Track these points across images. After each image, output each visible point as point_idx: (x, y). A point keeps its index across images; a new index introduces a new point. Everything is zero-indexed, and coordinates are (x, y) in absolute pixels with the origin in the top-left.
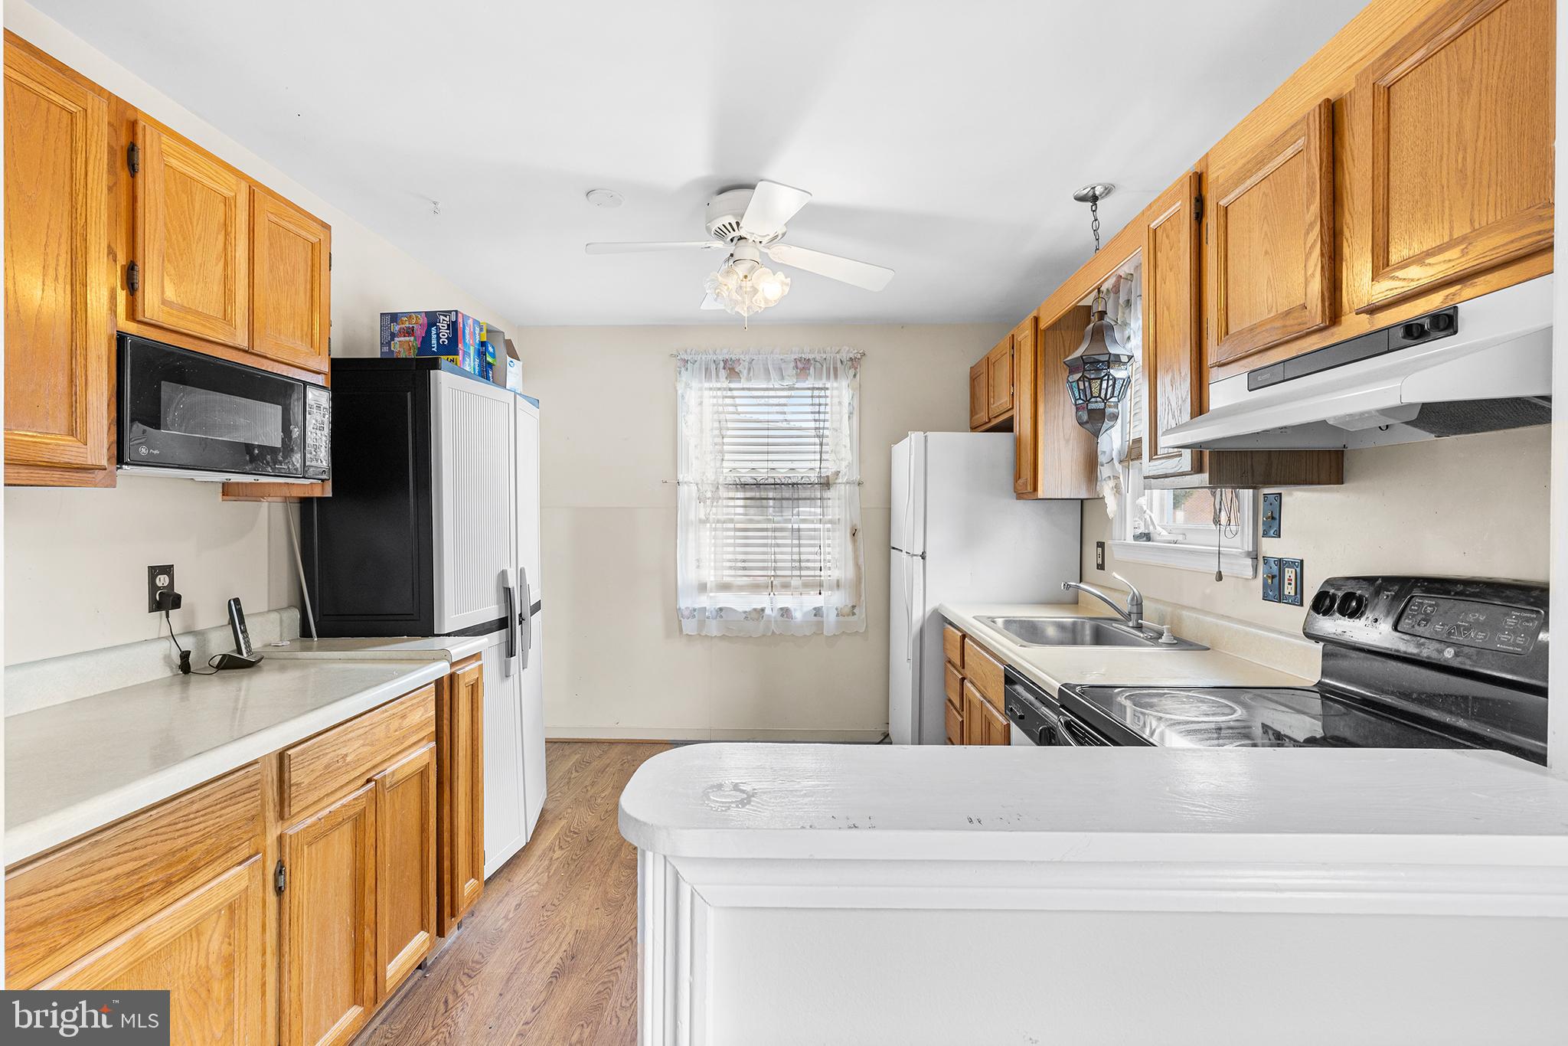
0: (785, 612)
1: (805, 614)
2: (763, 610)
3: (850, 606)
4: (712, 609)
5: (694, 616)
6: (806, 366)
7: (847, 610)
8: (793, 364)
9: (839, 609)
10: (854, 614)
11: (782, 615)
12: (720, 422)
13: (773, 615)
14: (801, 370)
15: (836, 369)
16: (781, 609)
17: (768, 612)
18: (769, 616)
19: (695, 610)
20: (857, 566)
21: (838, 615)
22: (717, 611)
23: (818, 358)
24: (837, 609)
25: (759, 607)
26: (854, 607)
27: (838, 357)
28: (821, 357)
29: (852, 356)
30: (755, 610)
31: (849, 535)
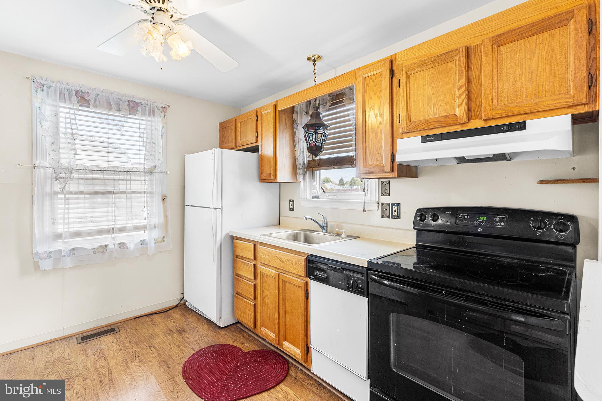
0: (122, 245)
1: (136, 245)
2: (106, 246)
3: (162, 237)
4: (68, 250)
5: (50, 257)
6: (135, 106)
7: (160, 239)
8: (127, 103)
9: (156, 239)
10: (164, 241)
11: (120, 247)
12: (72, 129)
13: (115, 248)
14: (132, 107)
15: (154, 111)
16: (120, 244)
17: (111, 246)
18: (112, 249)
19: (51, 252)
20: (166, 216)
21: (155, 243)
22: (70, 251)
23: (143, 103)
24: (155, 240)
25: (103, 244)
26: (164, 237)
27: (155, 105)
28: (145, 103)
29: (163, 105)
30: (100, 246)
31: (161, 200)
